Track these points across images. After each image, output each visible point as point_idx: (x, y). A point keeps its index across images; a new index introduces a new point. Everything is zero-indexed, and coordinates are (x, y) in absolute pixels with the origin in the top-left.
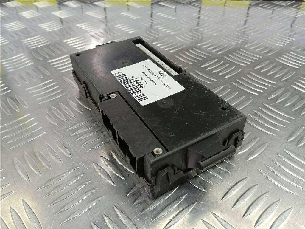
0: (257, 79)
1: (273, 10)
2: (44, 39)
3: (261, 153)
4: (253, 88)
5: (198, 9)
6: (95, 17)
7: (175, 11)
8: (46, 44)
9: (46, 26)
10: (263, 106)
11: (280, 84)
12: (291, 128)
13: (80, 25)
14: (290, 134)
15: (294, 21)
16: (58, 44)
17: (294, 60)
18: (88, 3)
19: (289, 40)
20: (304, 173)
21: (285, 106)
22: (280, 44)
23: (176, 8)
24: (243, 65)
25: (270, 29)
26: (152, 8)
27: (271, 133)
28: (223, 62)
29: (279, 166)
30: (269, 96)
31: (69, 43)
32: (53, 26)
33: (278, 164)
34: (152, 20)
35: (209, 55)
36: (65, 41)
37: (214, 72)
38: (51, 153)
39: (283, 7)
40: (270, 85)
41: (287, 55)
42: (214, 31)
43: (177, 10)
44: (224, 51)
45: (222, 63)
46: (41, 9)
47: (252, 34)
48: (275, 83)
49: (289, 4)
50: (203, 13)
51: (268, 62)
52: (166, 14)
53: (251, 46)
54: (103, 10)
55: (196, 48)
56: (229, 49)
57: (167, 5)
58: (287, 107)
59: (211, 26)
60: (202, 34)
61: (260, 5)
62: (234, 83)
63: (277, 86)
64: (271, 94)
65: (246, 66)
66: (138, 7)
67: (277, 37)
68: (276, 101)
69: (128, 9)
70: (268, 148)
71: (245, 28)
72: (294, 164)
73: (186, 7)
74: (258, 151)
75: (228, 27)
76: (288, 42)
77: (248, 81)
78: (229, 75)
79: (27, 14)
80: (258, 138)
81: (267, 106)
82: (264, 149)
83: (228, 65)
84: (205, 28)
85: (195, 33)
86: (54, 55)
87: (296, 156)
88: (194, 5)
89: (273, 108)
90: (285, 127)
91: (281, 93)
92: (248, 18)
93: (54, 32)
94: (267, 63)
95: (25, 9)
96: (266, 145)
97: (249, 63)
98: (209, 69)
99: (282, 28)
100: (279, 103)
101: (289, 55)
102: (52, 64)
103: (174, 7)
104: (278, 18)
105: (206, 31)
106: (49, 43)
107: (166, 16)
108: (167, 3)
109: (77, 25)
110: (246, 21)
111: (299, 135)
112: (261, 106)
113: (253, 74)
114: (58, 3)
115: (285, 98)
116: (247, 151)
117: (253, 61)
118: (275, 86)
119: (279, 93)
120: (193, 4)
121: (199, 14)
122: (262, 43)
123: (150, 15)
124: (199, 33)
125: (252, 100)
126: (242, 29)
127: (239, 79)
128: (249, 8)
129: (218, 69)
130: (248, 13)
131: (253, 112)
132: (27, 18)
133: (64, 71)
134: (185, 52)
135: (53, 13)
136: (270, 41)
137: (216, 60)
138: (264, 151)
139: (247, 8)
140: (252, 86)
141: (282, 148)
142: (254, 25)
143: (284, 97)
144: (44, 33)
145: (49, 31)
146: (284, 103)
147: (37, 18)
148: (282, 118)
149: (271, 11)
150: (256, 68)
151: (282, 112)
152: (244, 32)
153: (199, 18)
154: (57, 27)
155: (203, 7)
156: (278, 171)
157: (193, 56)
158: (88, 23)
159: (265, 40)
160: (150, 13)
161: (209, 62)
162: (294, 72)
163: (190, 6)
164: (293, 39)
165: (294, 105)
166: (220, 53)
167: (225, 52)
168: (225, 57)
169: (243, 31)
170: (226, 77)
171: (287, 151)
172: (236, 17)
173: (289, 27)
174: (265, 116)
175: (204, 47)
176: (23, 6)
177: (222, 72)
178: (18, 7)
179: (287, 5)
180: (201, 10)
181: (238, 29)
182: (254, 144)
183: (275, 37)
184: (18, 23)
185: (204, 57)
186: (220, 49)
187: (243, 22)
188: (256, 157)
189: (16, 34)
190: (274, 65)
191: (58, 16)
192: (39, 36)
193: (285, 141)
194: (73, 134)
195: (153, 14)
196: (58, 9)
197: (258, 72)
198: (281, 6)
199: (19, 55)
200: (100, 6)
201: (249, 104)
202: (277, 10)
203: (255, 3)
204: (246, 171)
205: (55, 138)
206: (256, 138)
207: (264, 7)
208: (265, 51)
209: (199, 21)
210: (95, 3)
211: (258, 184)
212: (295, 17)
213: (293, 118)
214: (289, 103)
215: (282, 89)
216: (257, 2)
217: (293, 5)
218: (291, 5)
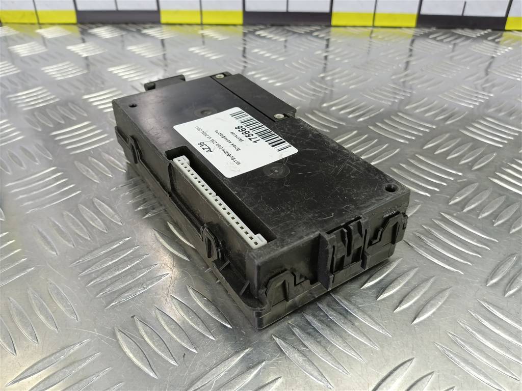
0: (427, 167)
1: (455, 45)
2: (49, 93)
3: (438, 309)
4: (420, 184)
5: (325, 43)
6: (143, 55)
7: (285, 47)
8: (52, 102)
9: (55, 70)
10: (440, 217)
11: (471, 176)
12: (492, 260)
13: (115, 70)
14: (490, 271)
15: (490, 64)
16: (73, 102)
17: (494, 133)
18: (133, 31)
19: (483, 97)
20: (519, 348)
21: (480, 217)
22: (468, 104)
23: (286, 41)
24: (402, 141)
25: (450, 77)
26: (245, 40)
27: (455, 270)
28: (366, 136)
29: (473, 336)
30: (450, 199)
31: (91, 100)
32: (67, 70)
33: (471, 330)
34: (245, 62)
35: (341, 123)
36: (86, 97)
38: (39, 309)
39: (471, 40)
40: (451, 178)
41: (481, 124)
42: (351, 82)
43: (287, 44)
44: (368, 117)
45: (365, 138)
46: (50, 40)
47: (419, 86)
48: (460, 174)
49: (482, 35)
50: (334, 50)
51: (447, 135)
52: (269, 51)
53: (416, 108)
54: (159, 43)
55: (319, 111)
56: (378, 113)
57: (270, 36)
58: (484, 218)
59: (346, 72)
60: (332, 86)
61: (431, 37)
63: (464, 180)
64: (454, 195)
65: (407, 142)
66: (220, 39)
67: (462, 91)
68: (463, 208)
69: (204, 43)
70: (451, 299)
71: (406, 76)
72: (499, 329)
73: (303, 39)
74: (432, 306)
75: (377, 74)
76: (482, 101)
77: (413, 171)
79: (23, 50)
80: (432, 280)
81: (448, 217)
82: (443, 301)
83: (376, 141)
84: (336, 76)
85: (318, 84)
86: (63, 122)
87: (503, 314)
88: (317, 36)
89: (459, 221)
91: (473, 192)
92: (412, 59)
93: (68, 81)
94: (445, 138)
96: (447, 294)
97: (413, 138)
99: (472, 75)
100: (469, 211)
101: (485, 123)
102: (58, 138)
103: (283, 39)
104: (465, 58)
105: (337, 81)
106: (57, 100)
107: (268, 55)
108: (271, 33)
109: (110, 69)
110: (408, 63)
111: (508, 273)
112: (437, 217)
113: (421, 157)
114: (81, 30)
115: (480, 202)
116: (411, 306)
117: (421, 134)
118: (461, 180)
119: (468, 193)
120: (316, 34)
121: (327, 52)
122: (436, 102)
123: (241, 53)
124: (326, 84)
125: (419, 206)
126: (401, 78)
127: (395, 168)
128: (413, 41)
129: (357, 150)
130: (411, 50)
131: (421, 229)
133: (78, 151)
136: (451, 98)
137: (355, 132)
138: (444, 306)
139: (409, 41)
140: (418, 180)
141: (476, 299)
142: (422, 70)
143: (477, 201)
144: (50, 83)
145: (59, 79)
146: (478, 212)
148: (475, 240)
149: (451, 46)
150: (425, 147)
152: (404, 82)
153: (326, 57)
154: (74, 72)
155: (332, 40)
156: (471, 345)
158: (128, 65)
159: (440, 96)
160: (241, 49)
161: (342, 136)
162: (495, 154)
163: (309, 37)
164: (491, 95)
165: (496, 216)
166: (361, 119)
167: (370, 118)
168: (371, 128)
169: (402, 80)
170: (374, 163)
171: (486, 305)
172: (390, 56)
173: (482, 74)
174: (445, 238)
175: (334, 108)
177: (366, 155)
179: (478, 37)
180: (330, 45)
181: (393, 77)
182: (424, 290)
183: (459, 92)
184: (6, 65)
185: (334, 127)
186: (361, 112)
187: (402, 66)
188: (429, 317)
190: (458, 140)
191: (77, 53)
192: (40, 88)
193: (481, 285)
194: (84, 273)
195: (247, 51)
197: (430, 154)
198: (468, 38)
200: (153, 36)
201: (415, 213)
202: (461, 44)
203: (423, 32)
204: (411, 345)
205: (49, 279)
206: (427, 280)
207: (438, 39)
208: (441, 116)
209: (326, 64)
210: (145, 31)
211: (433, 372)
212: (493, 57)
213: (496, 240)
214: (487, 212)
215: (473, 185)
216: (427, 30)
217: (489, 37)
218: (485, 37)
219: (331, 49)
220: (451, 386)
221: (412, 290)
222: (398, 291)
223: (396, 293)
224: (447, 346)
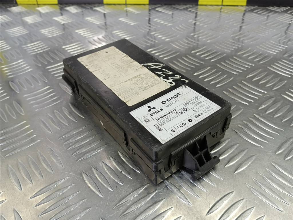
0: (248, 88)
1: (268, 16)
2: (44, 45)
3: (249, 166)
4: (243, 97)
5: (194, 15)
6: (94, 22)
7: (172, 17)
8: (46, 50)
9: (47, 31)
10: (253, 117)
11: (272, 94)
12: (279, 140)
13: (80, 32)
14: (278, 146)
15: (288, 27)
16: (57, 50)
17: (286, 69)
18: (88, 9)
19: (282, 47)
21: (275, 117)
22: (273, 52)
23: (173, 14)
24: (235, 73)
25: (264, 36)
26: (150, 14)
27: (259, 146)
28: (215, 70)
29: (266, 181)
30: (259, 107)
31: (67, 49)
32: (53, 32)
34: (150, 27)
35: (202, 62)
36: (64, 47)
37: (206, 80)
38: (43, 161)
39: (278, 13)
40: (261, 95)
41: (279, 63)
42: (208, 38)
43: (174, 16)
44: (216, 59)
46: (44, 14)
47: (246, 41)
48: (266, 92)
49: (284, 10)
50: (200, 19)
51: (260, 70)
52: (163, 20)
53: (244, 54)
54: (103, 15)
55: (190, 55)
56: (222, 56)
57: (164, 11)
58: (277, 117)
59: (206, 32)
60: (198, 41)
61: (255, 11)
62: (225, 92)
63: (268, 96)
64: (261, 104)
65: (238, 74)
66: (136, 13)
67: (270, 44)
68: (266, 112)
69: (127, 15)
70: (256, 161)
71: (240, 34)
72: (280, 178)
73: (182, 13)
74: (246, 164)
75: (223, 34)
76: (281, 50)
77: (240, 90)
78: (221, 84)
79: (29, 20)
80: (246, 151)
81: (257, 116)
82: (251, 162)
83: (220, 73)
84: (200, 35)
85: (190, 39)
87: (283, 169)
90: (273, 138)
92: (243, 24)
93: (54, 38)
94: (259, 71)
95: (28, 14)
96: (254, 158)
97: (241, 71)
98: (201, 77)
99: (276, 35)
100: (269, 114)
101: (282, 63)
102: (50, 70)
103: (171, 13)
104: (273, 24)
105: (201, 38)
106: (49, 49)
107: (162, 22)
108: (164, 9)
109: (77, 31)
110: (241, 27)
111: (288, 148)
112: (251, 116)
113: (245, 83)
114: (60, 8)
115: (275, 108)
116: (234, 164)
117: (246, 69)
118: (266, 96)
119: (269, 103)
120: (189, 10)
121: (196, 20)
122: (255, 51)
123: (147, 21)
124: (195, 40)
125: (242, 110)
126: (237, 36)
127: (230, 88)
128: (244, 14)
129: (210, 78)
130: (243, 20)
131: (242, 123)
132: (29, 23)
134: (178, 59)
135: (54, 18)
136: (263, 48)
137: (209, 68)
138: (252, 165)
139: (242, 14)
141: (269, 161)
142: (248, 31)
144: (44, 39)
145: (50, 36)
146: (274, 114)
147: (39, 23)
148: (271, 129)
149: (265, 17)
150: (248, 77)
151: (271, 123)
152: (239, 39)
153: (195, 24)
154: (57, 33)
155: (199, 13)
156: (265, 185)
157: (186, 64)
158: (86, 29)
159: (258, 47)
160: (147, 19)
161: (202, 70)
162: (286, 81)
163: (186, 12)
164: (287, 47)
165: (283, 117)
166: (213, 60)
167: (218, 59)
168: (218, 65)
170: (218, 86)
171: (274, 164)
172: (231, 23)
173: (284, 34)
174: (255, 128)
175: (198, 54)
176: (26, 12)
177: (214, 81)
178: (22, 12)
179: (282, 11)
180: (198, 16)
181: (232, 36)
182: (242, 156)
183: (269, 45)
184: (21, 29)
185: (198, 65)
186: (213, 56)
187: (237, 29)
188: (243, 170)
189: (19, 40)
190: (266, 73)
191: (58, 22)
192: (39, 42)
193: (272, 154)
194: (65, 143)
195: (151, 20)
196: (60, 14)
197: (250, 80)
198: (276, 12)
199: (19, 61)
200: (99, 12)
201: (239, 114)
202: (271, 16)
203: (250, 8)
204: (233, 185)
205: (48, 146)
206: (243, 151)
208: (258, 58)
209: (195, 28)
210: (95, 9)
211: (244, 199)
212: (290, 24)
213: (282, 130)
214: (279, 114)
215: (272, 99)
216: (252, 8)
217: (288, 11)
218: (286, 11)
219: (198, 19)
220: (253, 206)
221: (235, 156)
222: (227, 156)
223: (226, 157)
224: (252, 186)
